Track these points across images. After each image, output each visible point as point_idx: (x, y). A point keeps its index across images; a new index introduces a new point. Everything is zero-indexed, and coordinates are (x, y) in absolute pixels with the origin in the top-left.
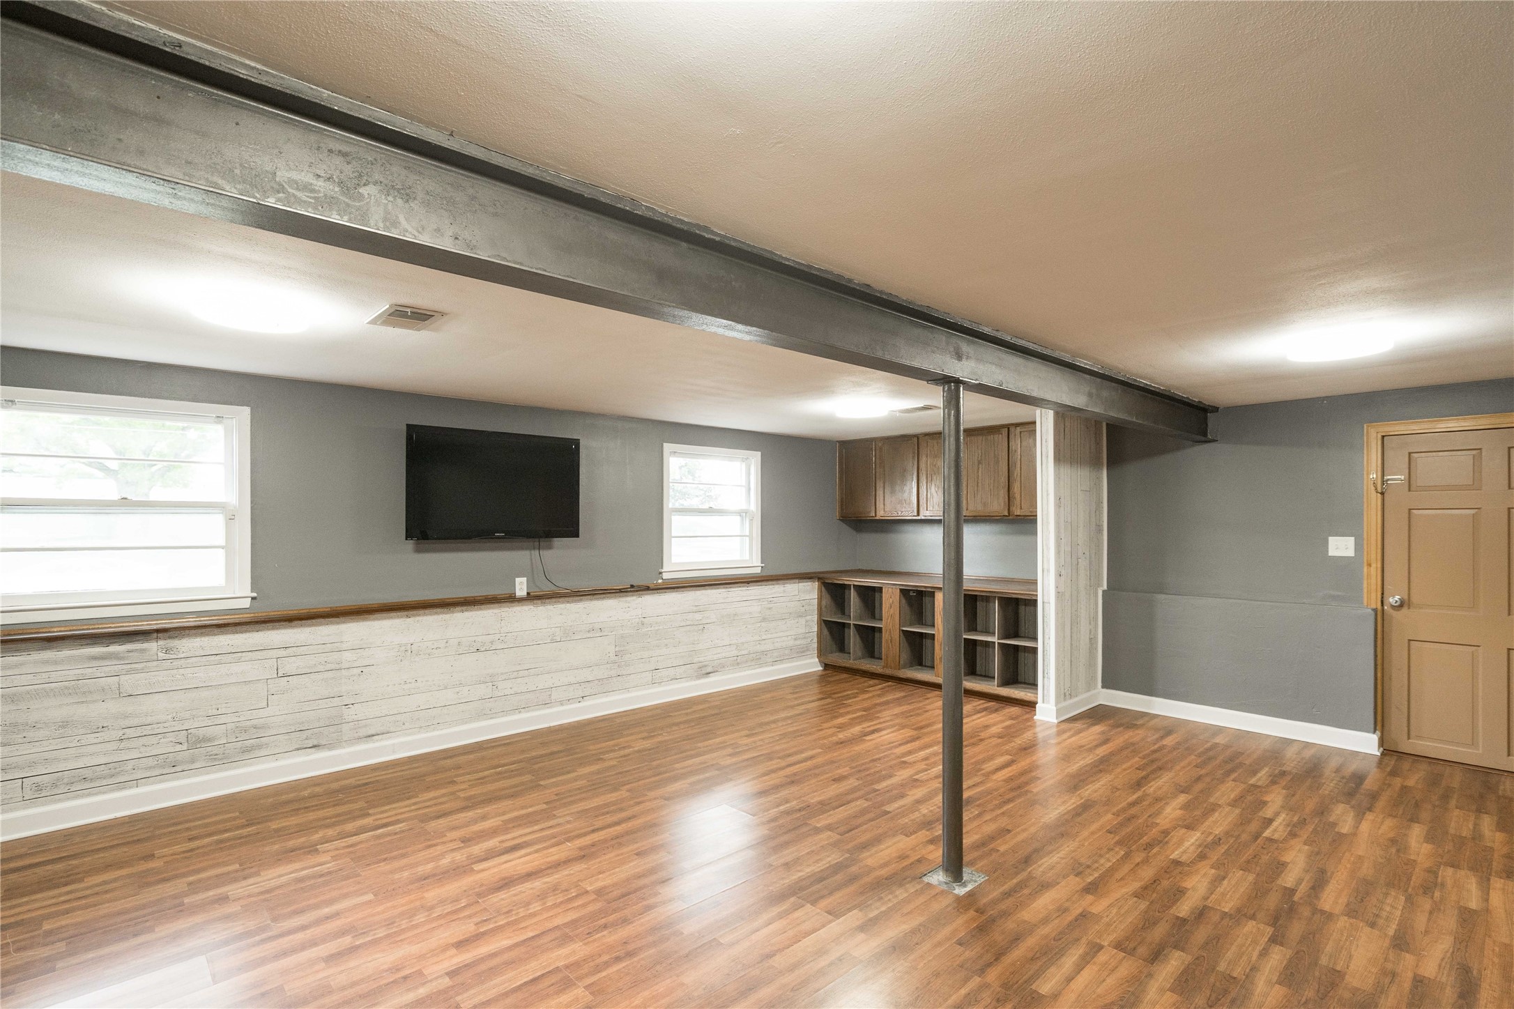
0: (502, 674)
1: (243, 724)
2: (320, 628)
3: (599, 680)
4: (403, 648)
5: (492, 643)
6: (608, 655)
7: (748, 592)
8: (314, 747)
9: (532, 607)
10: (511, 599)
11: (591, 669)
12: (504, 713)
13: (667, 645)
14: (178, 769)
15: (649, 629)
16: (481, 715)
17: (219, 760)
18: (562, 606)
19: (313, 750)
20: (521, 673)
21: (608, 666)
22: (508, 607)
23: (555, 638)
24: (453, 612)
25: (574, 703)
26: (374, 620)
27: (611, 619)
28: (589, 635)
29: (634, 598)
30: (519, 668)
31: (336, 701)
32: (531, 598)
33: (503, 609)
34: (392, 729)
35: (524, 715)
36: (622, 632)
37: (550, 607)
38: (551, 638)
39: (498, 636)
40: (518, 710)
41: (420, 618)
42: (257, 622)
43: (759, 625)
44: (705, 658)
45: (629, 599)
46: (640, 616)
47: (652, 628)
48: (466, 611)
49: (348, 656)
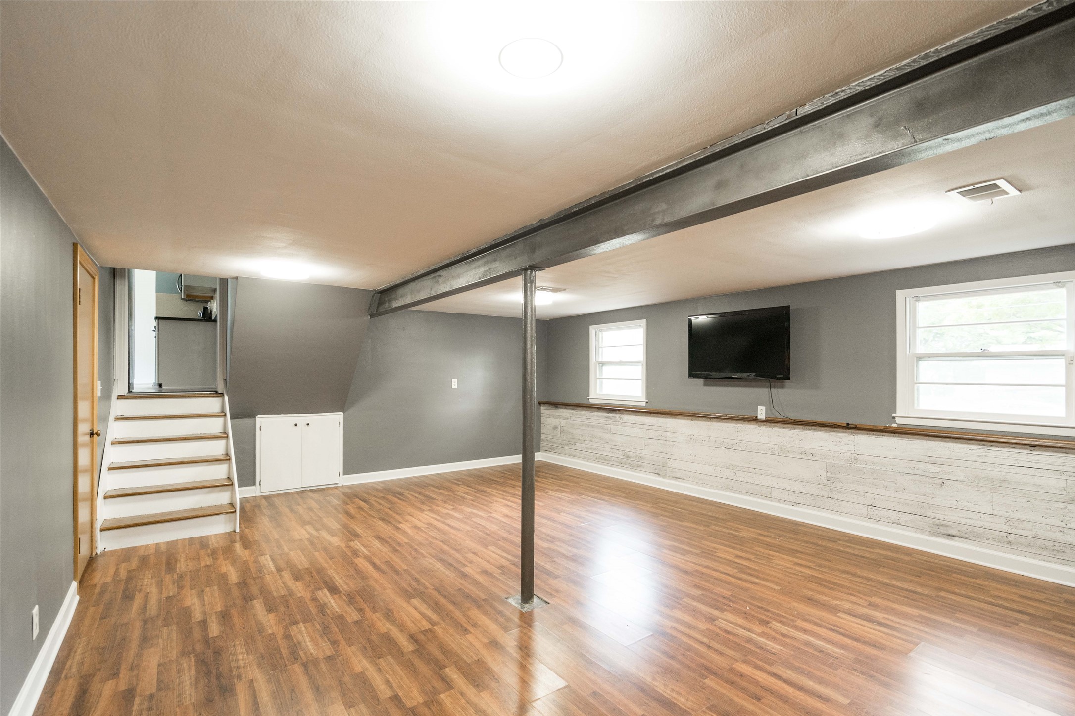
0: (739, 466)
1: (638, 455)
2: (660, 419)
3: (811, 495)
4: (690, 437)
5: (733, 444)
6: (820, 477)
7: (1032, 458)
8: (658, 474)
9: (757, 426)
10: (755, 420)
11: (804, 483)
12: (740, 492)
13: (886, 487)
14: (623, 465)
15: (864, 466)
16: (727, 488)
17: (632, 467)
18: (780, 430)
19: (657, 475)
20: (751, 470)
21: (819, 486)
22: (741, 424)
23: (774, 452)
24: (712, 421)
25: (789, 505)
26: (678, 419)
27: (820, 448)
28: (802, 457)
29: (846, 434)
30: (749, 466)
31: (665, 455)
32: (768, 421)
33: (739, 425)
34: (685, 478)
35: (751, 499)
36: (834, 462)
37: (770, 429)
38: (771, 451)
39: (736, 442)
40: (748, 493)
41: (697, 422)
42: (651, 413)
43: (1062, 505)
44: (946, 517)
45: (840, 434)
46: (853, 452)
47: (866, 466)
48: (719, 422)
49: (669, 435)
